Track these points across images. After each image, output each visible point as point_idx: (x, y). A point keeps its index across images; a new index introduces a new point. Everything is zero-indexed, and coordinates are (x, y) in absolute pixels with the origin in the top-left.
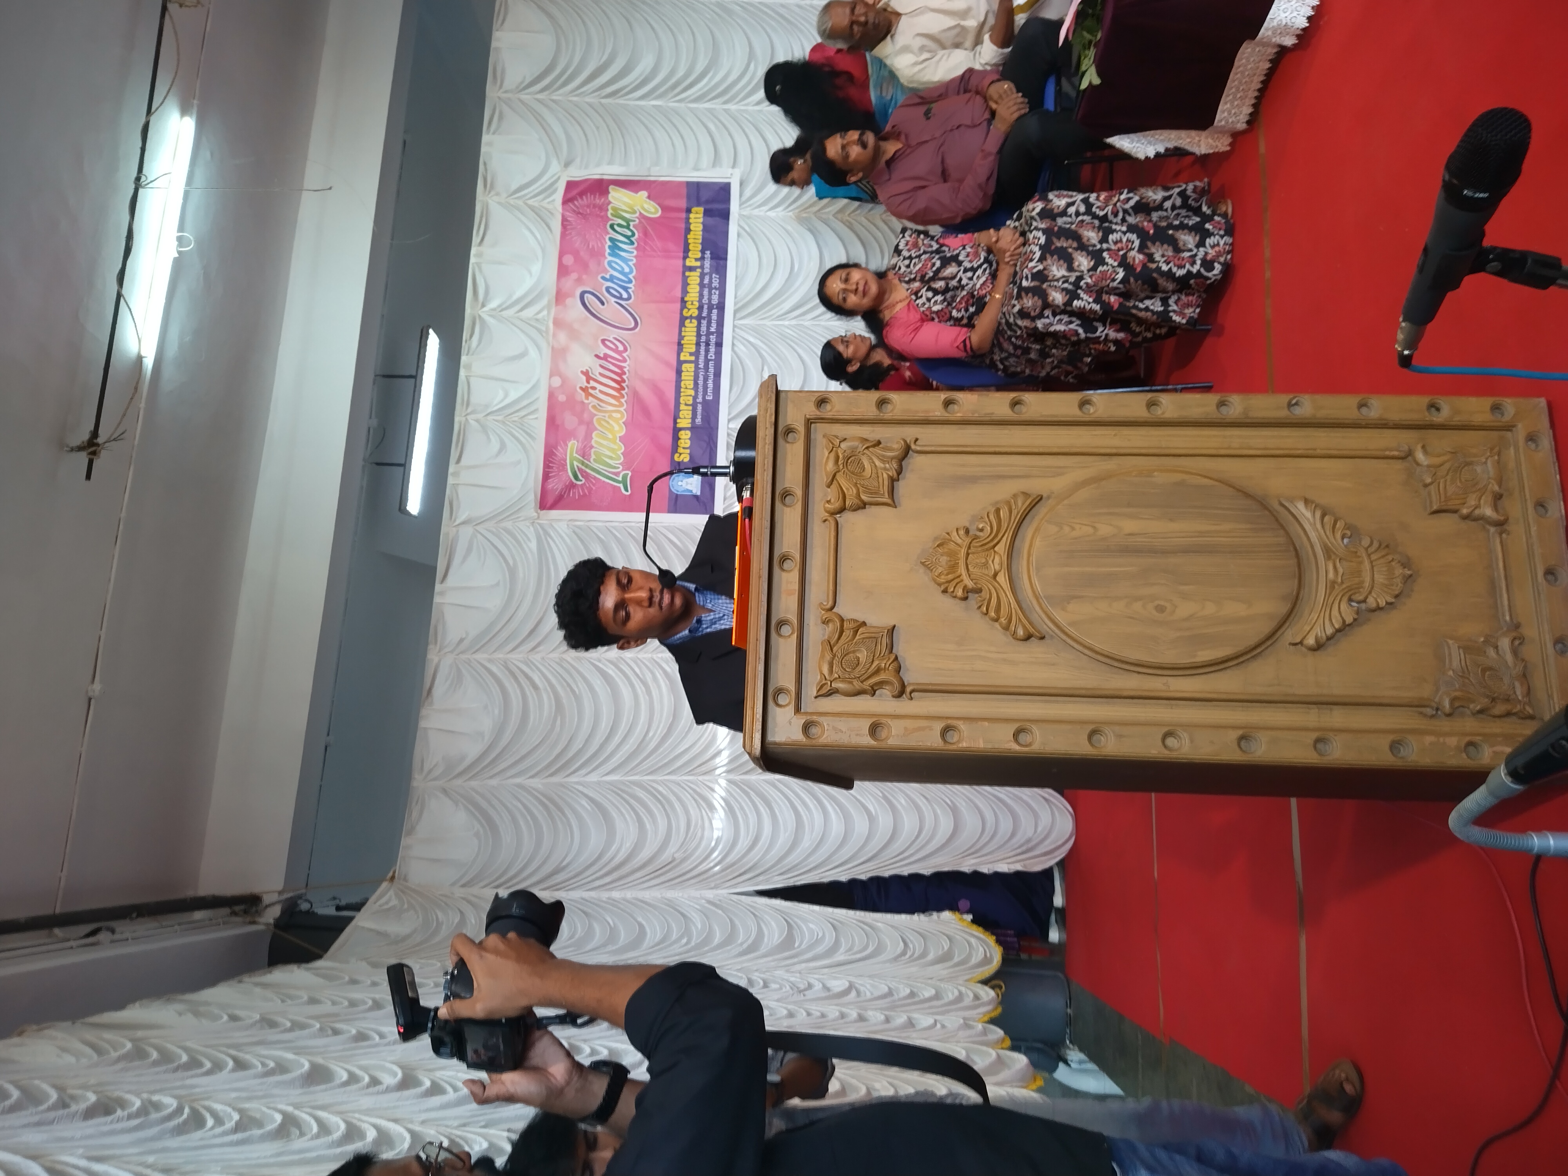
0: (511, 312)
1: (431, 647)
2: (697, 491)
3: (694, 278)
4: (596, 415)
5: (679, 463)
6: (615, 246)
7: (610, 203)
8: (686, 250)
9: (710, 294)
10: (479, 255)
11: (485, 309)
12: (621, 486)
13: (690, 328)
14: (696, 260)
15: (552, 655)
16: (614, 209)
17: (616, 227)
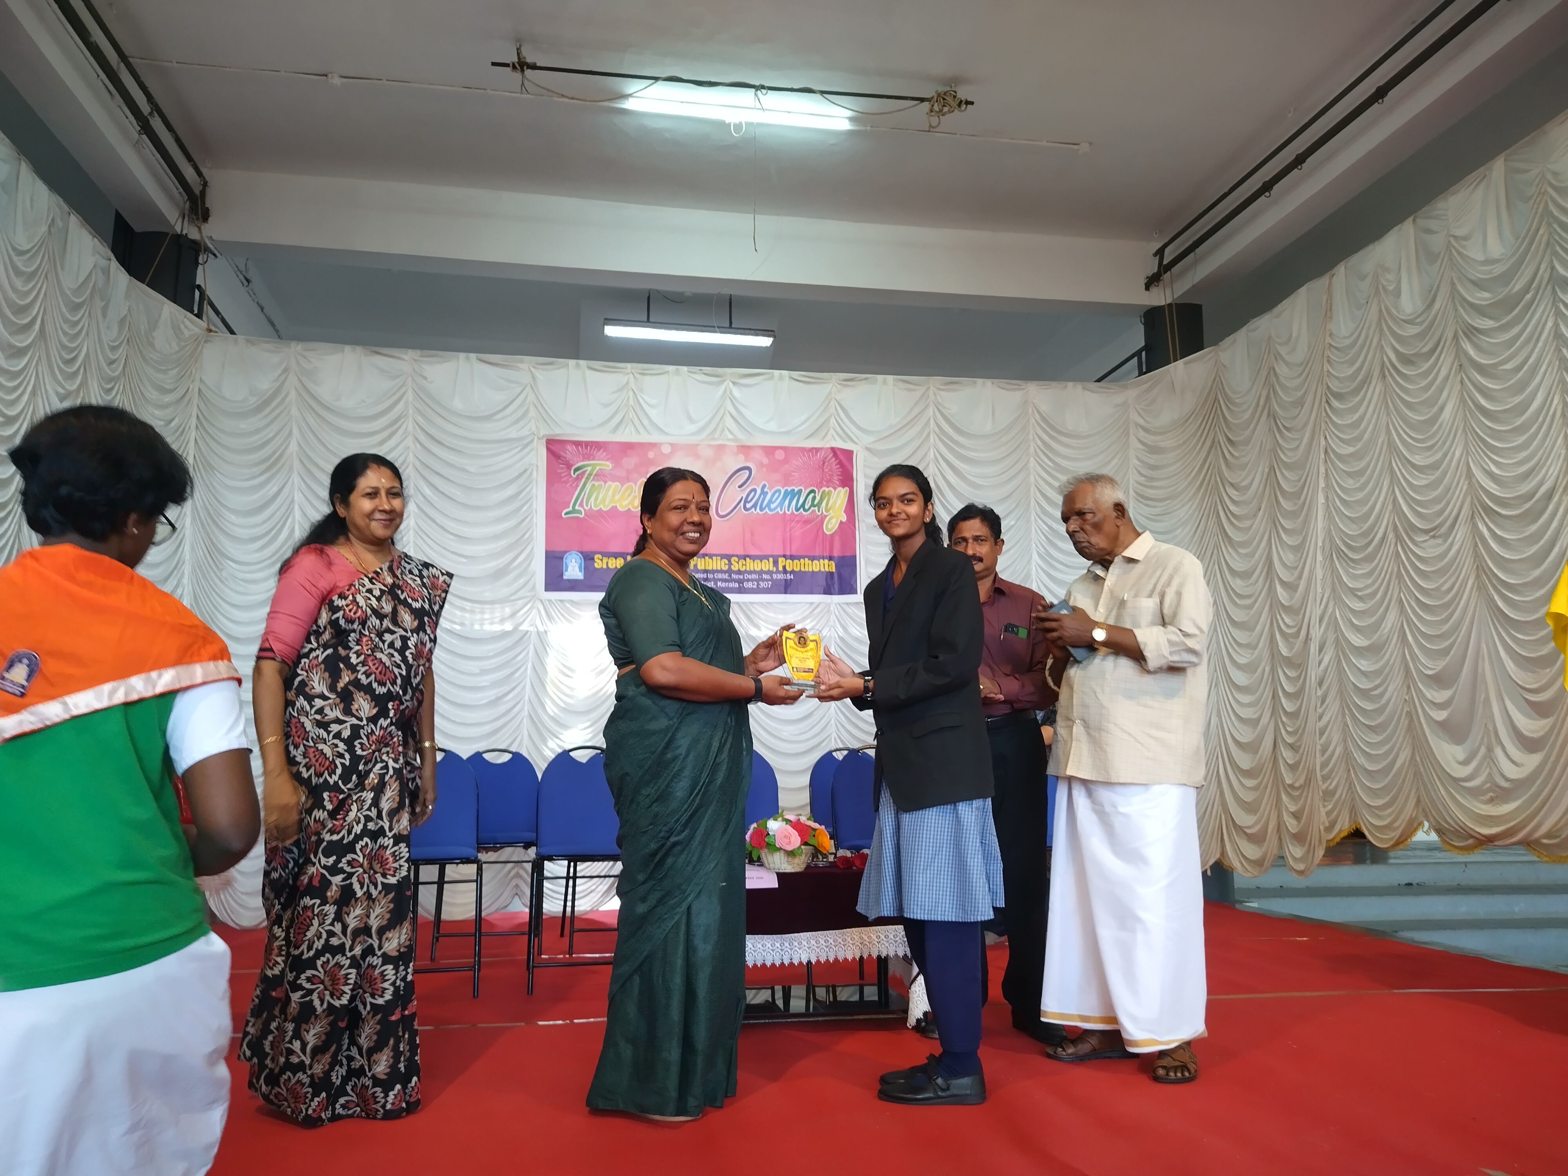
0: (730, 408)
1: (418, 352)
2: (567, 575)
3: (767, 565)
4: (636, 485)
5: (593, 559)
6: (793, 494)
7: (835, 489)
8: (792, 558)
9: (752, 580)
10: (781, 378)
11: (731, 384)
12: (571, 509)
13: (722, 565)
14: (784, 567)
15: (411, 456)
16: (829, 493)
17: (812, 495)
